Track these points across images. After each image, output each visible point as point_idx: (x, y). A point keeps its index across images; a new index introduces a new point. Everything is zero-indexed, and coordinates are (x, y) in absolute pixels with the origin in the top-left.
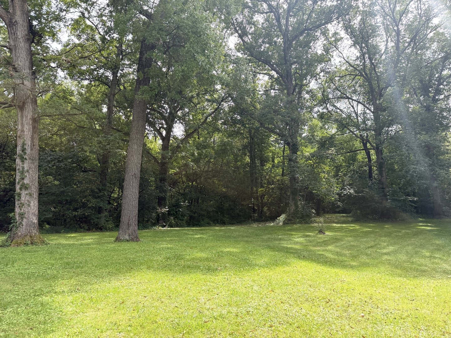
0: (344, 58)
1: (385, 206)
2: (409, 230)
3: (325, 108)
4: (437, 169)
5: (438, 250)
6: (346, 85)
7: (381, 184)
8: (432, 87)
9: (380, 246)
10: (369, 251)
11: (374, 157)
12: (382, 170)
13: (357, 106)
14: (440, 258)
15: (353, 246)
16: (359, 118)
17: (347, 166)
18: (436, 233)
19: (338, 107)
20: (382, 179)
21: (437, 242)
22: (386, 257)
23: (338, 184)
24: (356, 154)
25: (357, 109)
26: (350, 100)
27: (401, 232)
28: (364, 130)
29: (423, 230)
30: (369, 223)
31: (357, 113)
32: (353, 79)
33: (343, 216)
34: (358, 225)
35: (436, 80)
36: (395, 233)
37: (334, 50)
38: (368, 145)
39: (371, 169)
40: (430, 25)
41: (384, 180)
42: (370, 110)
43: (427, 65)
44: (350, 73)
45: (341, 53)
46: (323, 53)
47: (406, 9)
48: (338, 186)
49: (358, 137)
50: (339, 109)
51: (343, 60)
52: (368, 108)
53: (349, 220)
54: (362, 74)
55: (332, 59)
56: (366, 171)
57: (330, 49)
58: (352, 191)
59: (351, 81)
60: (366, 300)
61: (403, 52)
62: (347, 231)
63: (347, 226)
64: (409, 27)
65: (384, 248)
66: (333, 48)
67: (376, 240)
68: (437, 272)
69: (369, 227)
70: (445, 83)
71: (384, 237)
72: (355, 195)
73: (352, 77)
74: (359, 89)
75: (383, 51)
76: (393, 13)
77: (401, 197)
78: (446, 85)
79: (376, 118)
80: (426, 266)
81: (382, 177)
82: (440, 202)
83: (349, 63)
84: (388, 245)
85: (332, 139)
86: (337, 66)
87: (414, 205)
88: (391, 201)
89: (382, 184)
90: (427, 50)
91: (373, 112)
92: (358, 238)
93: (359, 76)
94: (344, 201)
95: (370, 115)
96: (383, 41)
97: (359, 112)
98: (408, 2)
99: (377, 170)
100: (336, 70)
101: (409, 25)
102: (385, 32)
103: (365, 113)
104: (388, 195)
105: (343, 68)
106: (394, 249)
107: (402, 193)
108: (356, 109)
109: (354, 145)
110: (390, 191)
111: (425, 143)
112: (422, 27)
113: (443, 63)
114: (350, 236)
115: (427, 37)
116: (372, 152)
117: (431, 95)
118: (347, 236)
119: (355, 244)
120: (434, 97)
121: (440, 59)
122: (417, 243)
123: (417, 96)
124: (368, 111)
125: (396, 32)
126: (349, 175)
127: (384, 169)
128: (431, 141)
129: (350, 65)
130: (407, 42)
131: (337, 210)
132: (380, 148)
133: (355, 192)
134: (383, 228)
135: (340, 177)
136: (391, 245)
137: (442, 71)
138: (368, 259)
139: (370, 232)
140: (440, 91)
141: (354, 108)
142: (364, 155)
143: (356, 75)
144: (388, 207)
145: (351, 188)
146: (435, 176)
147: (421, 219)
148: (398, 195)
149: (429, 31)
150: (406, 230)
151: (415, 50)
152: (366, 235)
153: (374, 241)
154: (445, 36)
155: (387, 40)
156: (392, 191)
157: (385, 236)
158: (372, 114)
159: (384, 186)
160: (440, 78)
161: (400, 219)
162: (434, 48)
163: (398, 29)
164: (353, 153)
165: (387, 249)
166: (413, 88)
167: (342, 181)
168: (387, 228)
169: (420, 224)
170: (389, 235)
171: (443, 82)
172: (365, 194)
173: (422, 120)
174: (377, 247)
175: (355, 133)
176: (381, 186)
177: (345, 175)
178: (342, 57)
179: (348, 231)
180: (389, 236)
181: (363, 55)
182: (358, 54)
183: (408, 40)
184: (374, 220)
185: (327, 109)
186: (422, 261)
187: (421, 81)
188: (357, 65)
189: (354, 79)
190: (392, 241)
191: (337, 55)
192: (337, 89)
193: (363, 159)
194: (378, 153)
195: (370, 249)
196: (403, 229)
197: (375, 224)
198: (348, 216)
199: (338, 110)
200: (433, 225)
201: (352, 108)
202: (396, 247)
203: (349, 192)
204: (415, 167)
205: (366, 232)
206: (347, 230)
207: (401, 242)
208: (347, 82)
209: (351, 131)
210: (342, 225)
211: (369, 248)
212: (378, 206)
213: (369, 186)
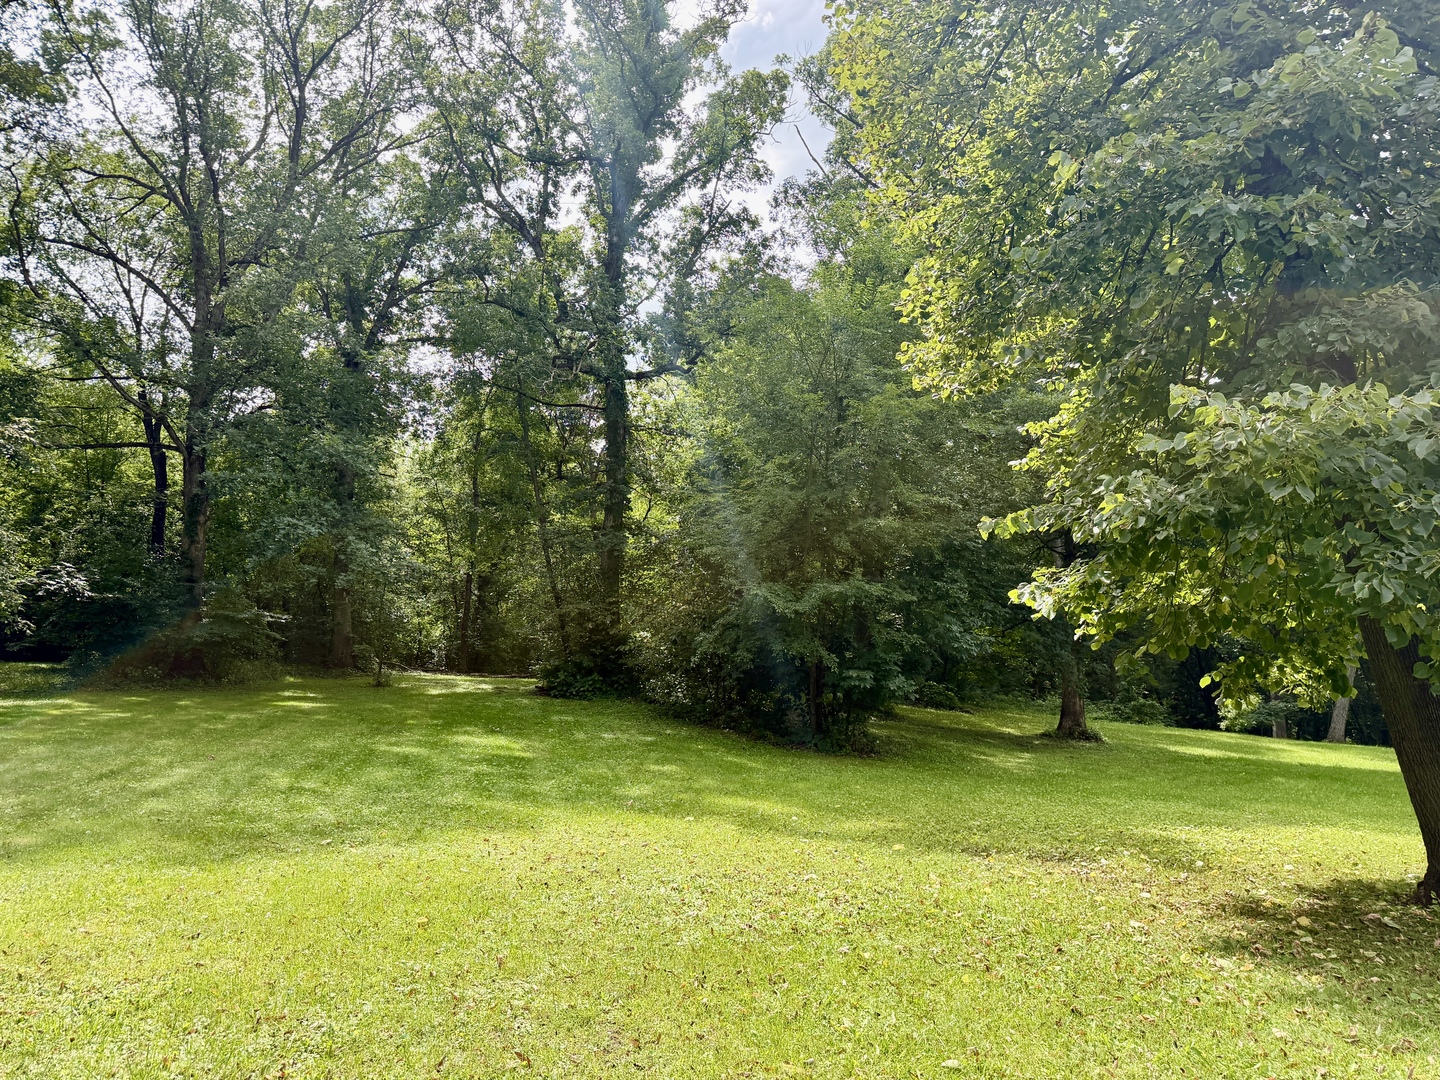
0: (114, 113)
1: (190, 639)
2: (250, 711)
3: (17, 266)
4: (350, 538)
5: (317, 767)
6: (110, 210)
7: (187, 567)
8: (372, 305)
9: (143, 769)
10: (95, 791)
11: (176, 476)
12: (197, 522)
13: (145, 295)
14: (314, 791)
15: (45, 775)
16: (145, 338)
17: (78, 494)
18: (322, 717)
19: (73, 279)
20: (193, 548)
21: (320, 744)
22: (153, 804)
23: (34, 554)
24: (118, 458)
25: (142, 305)
26: (122, 270)
27: (224, 718)
28: (154, 380)
29: (290, 711)
30: (129, 692)
31: (141, 319)
32: (142, 200)
33: (37, 671)
34: (84, 701)
35: (383, 288)
36: (206, 722)
37: (85, 73)
38: (163, 433)
39: (164, 512)
40: (388, 128)
41: (195, 553)
42: (183, 319)
43: (366, 237)
44: (130, 175)
45: (110, 95)
46: (38, 64)
47: (331, 48)
48: (33, 560)
49: (130, 401)
50: (73, 285)
51: (113, 118)
52: (179, 313)
53: (53, 685)
54: (174, 195)
55: (72, 102)
56: (142, 517)
57: (68, 61)
58: (80, 582)
59: (131, 202)
60: (22, 971)
61: (305, 174)
62: (38, 723)
63: (41, 706)
64: (335, 108)
65: (154, 775)
66: (81, 62)
67: (134, 749)
68: (294, 833)
69: (124, 708)
70: (404, 304)
71: (166, 738)
72: (90, 597)
73: (140, 191)
74: (157, 240)
75: (252, 146)
76: (294, 41)
77: (242, 611)
78: (406, 310)
79: (201, 352)
80: (269, 818)
81: (193, 542)
82: (349, 629)
83: (133, 141)
84: (171, 765)
85: (27, 387)
86: (87, 130)
87: (278, 636)
88: (210, 623)
89: (191, 567)
90: (372, 195)
91: (192, 330)
92: (71, 748)
93: (164, 195)
94: (48, 617)
95: (180, 335)
96: (256, 117)
97: (148, 318)
98: (340, 34)
99: (181, 519)
100: (79, 143)
101: (335, 103)
102: (266, 88)
103: (165, 325)
104: (206, 604)
105: (109, 149)
106: (186, 775)
107: (248, 597)
108: (137, 304)
109: (116, 423)
110: (211, 590)
111: (331, 456)
112: (366, 123)
113: (407, 247)
114: (41, 742)
115: (376, 157)
116: (175, 459)
117: (367, 325)
118: (28, 742)
119: (53, 769)
120: (373, 333)
121: (400, 233)
122: (262, 752)
123: (329, 316)
124: (177, 323)
125: (295, 105)
126: (82, 524)
127: (202, 519)
128: (347, 453)
129: (135, 146)
130: (323, 151)
131: (13, 647)
132: (196, 448)
133: (94, 585)
134: (171, 709)
135: (47, 528)
136: (183, 762)
137: (400, 269)
138: (86, 817)
139: (122, 724)
140: (390, 322)
141: (131, 301)
142: (145, 463)
143: (153, 190)
144: (199, 640)
145: (80, 570)
146: (343, 557)
147: (292, 679)
148: (234, 604)
149: (386, 143)
150: (243, 711)
151: (341, 183)
152: (104, 734)
153: (127, 754)
154: (421, 178)
155: (267, 118)
156: (218, 590)
157: (170, 735)
158: (187, 334)
159: (196, 574)
160: (394, 286)
161: (232, 678)
162: (391, 197)
163: (302, 98)
164: (105, 451)
165: (164, 776)
166: (323, 291)
167: (53, 544)
168: (186, 708)
169: (287, 694)
170: (184, 731)
171: (401, 299)
172: (127, 596)
173: (333, 388)
174: (132, 774)
175: (123, 383)
176: (186, 572)
177: (65, 524)
178: (110, 106)
179: (41, 722)
180: (183, 734)
181: (184, 131)
182: (170, 124)
183: (328, 145)
184: (146, 683)
185: (25, 272)
186: (263, 805)
187: (346, 277)
188: (160, 156)
189: (144, 198)
190: (189, 751)
191: (92, 94)
192: (74, 211)
193: (143, 478)
194: (191, 465)
195: (105, 783)
196: (231, 710)
197: (147, 697)
198: (53, 671)
199: (71, 291)
200: (320, 696)
201: (123, 295)
202: (198, 767)
203: (67, 583)
204: (295, 521)
205: (107, 724)
206: (38, 718)
207: (218, 750)
208: (116, 200)
209: (107, 375)
210: (19, 702)
211: (101, 777)
212: (165, 636)
213: (147, 569)
